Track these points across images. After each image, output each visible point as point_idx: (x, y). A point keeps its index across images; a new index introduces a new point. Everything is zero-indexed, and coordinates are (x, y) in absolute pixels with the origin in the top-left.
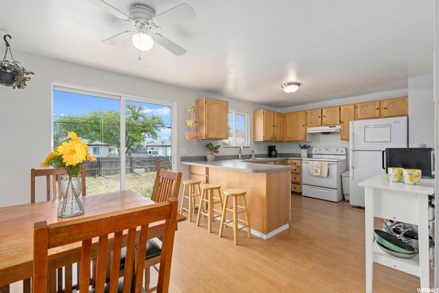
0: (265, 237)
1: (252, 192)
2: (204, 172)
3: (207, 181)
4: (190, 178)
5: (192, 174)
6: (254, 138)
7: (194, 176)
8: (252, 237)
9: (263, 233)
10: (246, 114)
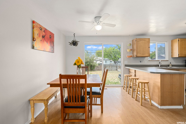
0: (159, 107)
1: (154, 83)
2: (134, 72)
3: (135, 76)
4: (129, 74)
5: (130, 72)
6: (172, 56)
7: (131, 73)
8: (152, 105)
9: (159, 105)
10: (166, 43)
